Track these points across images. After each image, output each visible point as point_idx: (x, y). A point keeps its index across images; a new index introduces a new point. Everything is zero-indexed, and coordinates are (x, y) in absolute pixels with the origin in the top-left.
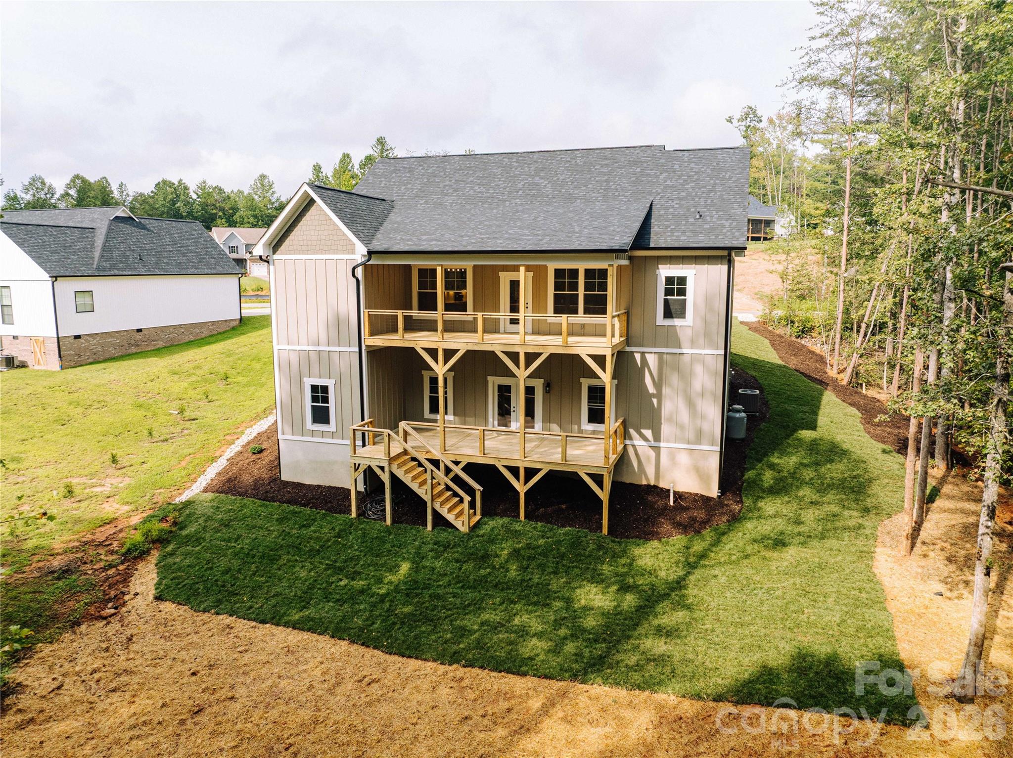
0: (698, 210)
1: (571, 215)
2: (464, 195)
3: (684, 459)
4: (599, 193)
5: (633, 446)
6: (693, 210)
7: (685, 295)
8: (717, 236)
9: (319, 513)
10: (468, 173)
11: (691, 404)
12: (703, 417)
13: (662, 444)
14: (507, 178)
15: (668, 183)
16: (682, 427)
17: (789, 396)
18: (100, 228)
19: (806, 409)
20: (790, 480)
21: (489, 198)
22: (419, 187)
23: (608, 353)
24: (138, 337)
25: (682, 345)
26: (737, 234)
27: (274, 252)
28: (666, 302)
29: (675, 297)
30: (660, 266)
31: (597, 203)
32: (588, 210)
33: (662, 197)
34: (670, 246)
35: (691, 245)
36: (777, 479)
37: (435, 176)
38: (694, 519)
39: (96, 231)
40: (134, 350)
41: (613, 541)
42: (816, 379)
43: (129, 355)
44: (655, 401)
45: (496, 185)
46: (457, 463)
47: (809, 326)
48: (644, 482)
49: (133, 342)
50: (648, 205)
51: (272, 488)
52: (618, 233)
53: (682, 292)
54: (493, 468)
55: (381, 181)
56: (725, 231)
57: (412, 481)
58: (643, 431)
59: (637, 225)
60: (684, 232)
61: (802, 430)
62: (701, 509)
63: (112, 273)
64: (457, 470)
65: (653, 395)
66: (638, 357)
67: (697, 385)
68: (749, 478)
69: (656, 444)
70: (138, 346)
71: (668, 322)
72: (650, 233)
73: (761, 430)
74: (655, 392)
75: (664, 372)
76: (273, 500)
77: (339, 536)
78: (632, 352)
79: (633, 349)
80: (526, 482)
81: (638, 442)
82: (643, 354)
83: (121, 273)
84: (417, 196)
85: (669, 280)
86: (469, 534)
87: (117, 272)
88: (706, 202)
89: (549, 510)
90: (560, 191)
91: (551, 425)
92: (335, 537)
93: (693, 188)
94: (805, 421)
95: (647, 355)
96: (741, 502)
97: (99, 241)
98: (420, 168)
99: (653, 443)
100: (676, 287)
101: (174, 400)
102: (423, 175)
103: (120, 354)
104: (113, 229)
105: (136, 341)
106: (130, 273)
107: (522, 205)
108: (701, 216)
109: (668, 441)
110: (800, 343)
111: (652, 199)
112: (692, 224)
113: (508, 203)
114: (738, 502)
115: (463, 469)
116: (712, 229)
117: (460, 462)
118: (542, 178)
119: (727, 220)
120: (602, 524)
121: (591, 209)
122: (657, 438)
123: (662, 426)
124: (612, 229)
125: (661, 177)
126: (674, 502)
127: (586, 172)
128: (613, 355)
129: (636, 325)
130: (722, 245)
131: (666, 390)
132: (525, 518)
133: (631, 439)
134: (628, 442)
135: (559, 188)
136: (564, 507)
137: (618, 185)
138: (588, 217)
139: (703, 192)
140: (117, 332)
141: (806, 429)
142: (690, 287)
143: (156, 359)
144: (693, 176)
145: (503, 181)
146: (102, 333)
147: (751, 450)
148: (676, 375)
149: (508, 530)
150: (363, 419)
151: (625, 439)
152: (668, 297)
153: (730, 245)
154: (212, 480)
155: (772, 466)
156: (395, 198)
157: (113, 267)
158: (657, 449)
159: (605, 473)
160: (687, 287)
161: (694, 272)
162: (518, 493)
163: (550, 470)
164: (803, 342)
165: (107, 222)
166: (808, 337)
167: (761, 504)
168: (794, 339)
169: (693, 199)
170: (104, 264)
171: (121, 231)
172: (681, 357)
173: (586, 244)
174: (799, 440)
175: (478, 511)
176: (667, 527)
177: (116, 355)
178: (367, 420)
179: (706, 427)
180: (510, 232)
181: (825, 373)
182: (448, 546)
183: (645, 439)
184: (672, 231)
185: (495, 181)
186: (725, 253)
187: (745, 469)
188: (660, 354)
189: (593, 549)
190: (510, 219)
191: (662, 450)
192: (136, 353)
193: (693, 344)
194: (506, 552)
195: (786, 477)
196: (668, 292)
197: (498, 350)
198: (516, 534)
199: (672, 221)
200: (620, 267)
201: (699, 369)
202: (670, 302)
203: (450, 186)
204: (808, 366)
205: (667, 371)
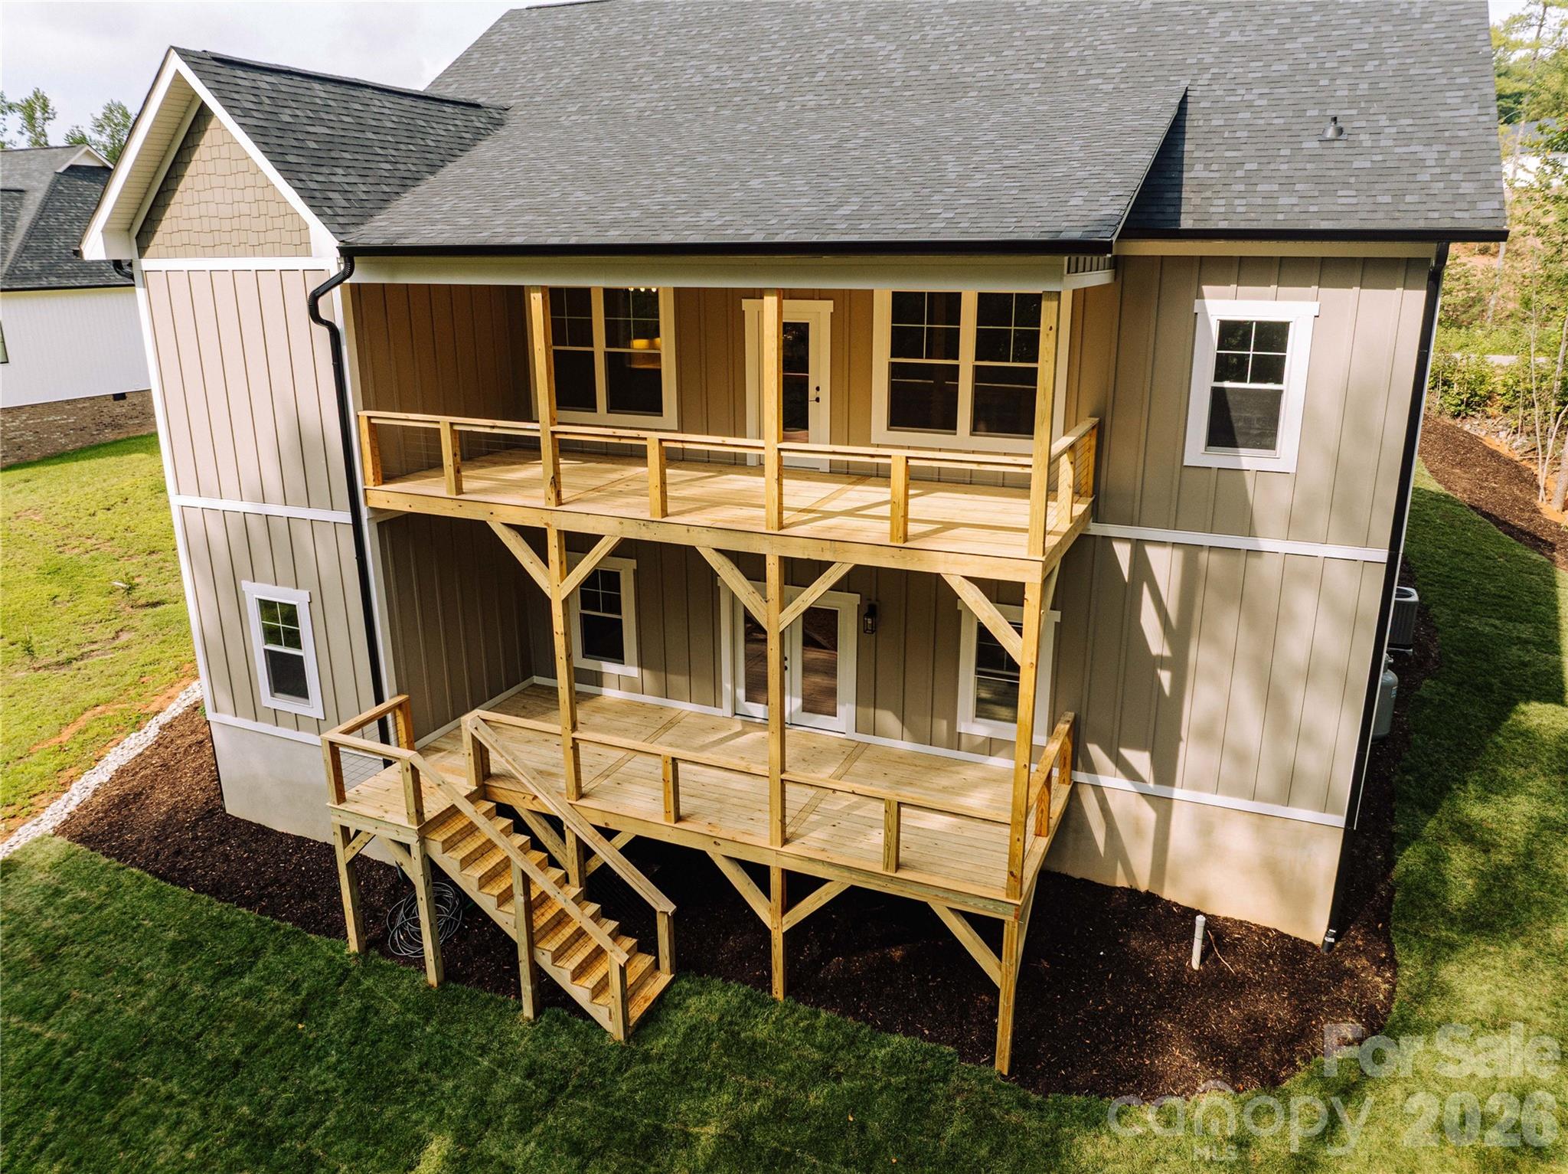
0: (1332, 113)
1: (946, 131)
2: (677, 87)
3: (1239, 840)
4: (1033, 71)
5: (1098, 789)
6: (1313, 113)
7: (1279, 381)
8: (1399, 195)
9: (278, 928)
10: (699, 34)
11: (1272, 697)
12: (1305, 736)
13: (1178, 793)
14: (792, 40)
15: (1235, 36)
16: (1240, 758)
17: (1477, 590)
18: (35, 190)
19: (1526, 631)
20: (1521, 882)
21: (737, 91)
22: (577, 71)
23: (1032, 577)
24: (118, 410)
25: (1259, 527)
26: (1467, 188)
27: (142, 251)
28: (1219, 398)
29: (1248, 385)
30: (1206, 289)
31: (1025, 99)
32: (995, 118)
33: (1215, 78)
34: (1243, 226)
35: (1313, 225)
36: (1483, 876)
37: (620, 44)
38: (1256, 1024)
39: (26, 196)
40: (109, 435)
41: (1024, 1104)
42: (1522, 531)
43: (99, 446)
44: (1165, 677)
45: (762, 59)
46: (608, 834)
47: (1482, 393)
48: (1121, 882)
49: (107, 420)
50: (1176, 101)
51: (195, 838)
52: (1080, 183)
53: (1272, 370)
54: (701, 858)
55: (496, 63)
56: (1425, 177)
57: (481, 887)
58: (1128, 754)
59: (1143, 159)
60: (1288, 183)
61: (1527, 701)
62: (1277, 986)
63: (44, 283)
64: (608, 854)
65: (1161, 662)
66: (1123, 553)
67: (1295, 648)
68: (1408, 873)
69: (1162, 791)
70: (119, 426)
71: (1221, 458)
72: (1179, 186)
73: (1424, 702)
74: (1167, 653)
75: (1198, 601)
76: (181, 879)
77: (301, 1014)
78: (1108, 540)
79: (1112, 530)
80: (786, 908)
81: (1112, 781)
82: (1138, 546)
83: (65, 282)
84: (567, 94)
85: (1232, 332)
86: (623, 1049)
87: (54, 281)
88: (1353, 87)
89: (858, 963)
90: (925, 69)
91: (879, 712)
92: (291, 1017)
93: (1309, 49)
94: (1529, 671)
95: (1151, 552)
96: (1393, 964)
97: (25, 220)
98: (592, 27)
99: (1151, 786)
100: (1251, 353)
101: (138, 553)
102: (596, 41)
103: (79, 444)
104: (61, 192)
105: (114, 418)
106: (85, 282)
107: (819, 108)
108: (1340, 131)
109: (1196, 787)
110: (1460, 430)
111: (1185, 83)
112: (1314, 157)
113: (782, 105)
114: (1383, 961)
115: (624, 851)
116: (1382, 173)
117: (616, 833)
118: (880, 37)
119: (1428, 143)
120: (995, 1026)
121: (1005, 114)
122: (1165, 772)
123: (1182, 746)
124: (1061, 170)
125: (1214, 22)
126: (1202, 961)
127: (999, 16)
128: (1046, 581)
129: (1124, 461)
130: (1421, 225)
131: (1199, 654)
132: (786, 994)
133: (1090, 768)
134: (1081, 777)
135: (923, 61)
136: (897, 954)
137: (1086, 48)
138: (991, 137)
139: (1343, 61)
140: (68, 402)
141: (1539, 700)
142: (1297, 356)
143: (143, 455)
144: (1308, 15)
145: (783, 49)
146: (32, 406)
147: (1406, 771)
148: (1234, 612)
149: (734, 1044)
150: (379, 699)
151: (1074, 767)
152: (1227, 384)
153: (1446, 224)
154: (95, 793)
155: (1468, 833)
156: (512, 102)
157: (48, 270)
158: (1163, 806)
159: (1009, 918)
160: (1288, 354)
161: (1313, 307)
162: (768, 932)
163: (852, 887)
164: (1467, 428)
165: (48, 179)
166: (1479, 416)
167: (1449, 972)
168: (1447, 420)
169: (1313, 83)
170: (28, 264)
171: (80, 195)
172: (1253, 561)
173: (974, 221)
174: (1526, 734)
175: (665, 963)
176: (1179, 1056)
177: (71, 447)
178: (389, 702)
179: (1311, 763)
180: (755, 183)
181: (1536, 511)
182: (563, 1087)
183: (1131, 774)
184: (1249, 179)
185: (761, 50)
186: (1429, 250)
187: (1393, 837)
188: (1191, 551)
189: (964, 1134)
190: (770, 148)
191: (1176, 807)
192: (116, 442)
193: (1294, 527)
194: (712, 1129)
195: (1508, 868)
196: (1226, 368)
197: (706, 546)
198: (754, 1056)
199: (1249, 150)
200: (1082, 297)
201: (1305, 603)
202: (1230, 397)
203: (649, 66)
204: (1495, 493)
205: (1207, 599)
